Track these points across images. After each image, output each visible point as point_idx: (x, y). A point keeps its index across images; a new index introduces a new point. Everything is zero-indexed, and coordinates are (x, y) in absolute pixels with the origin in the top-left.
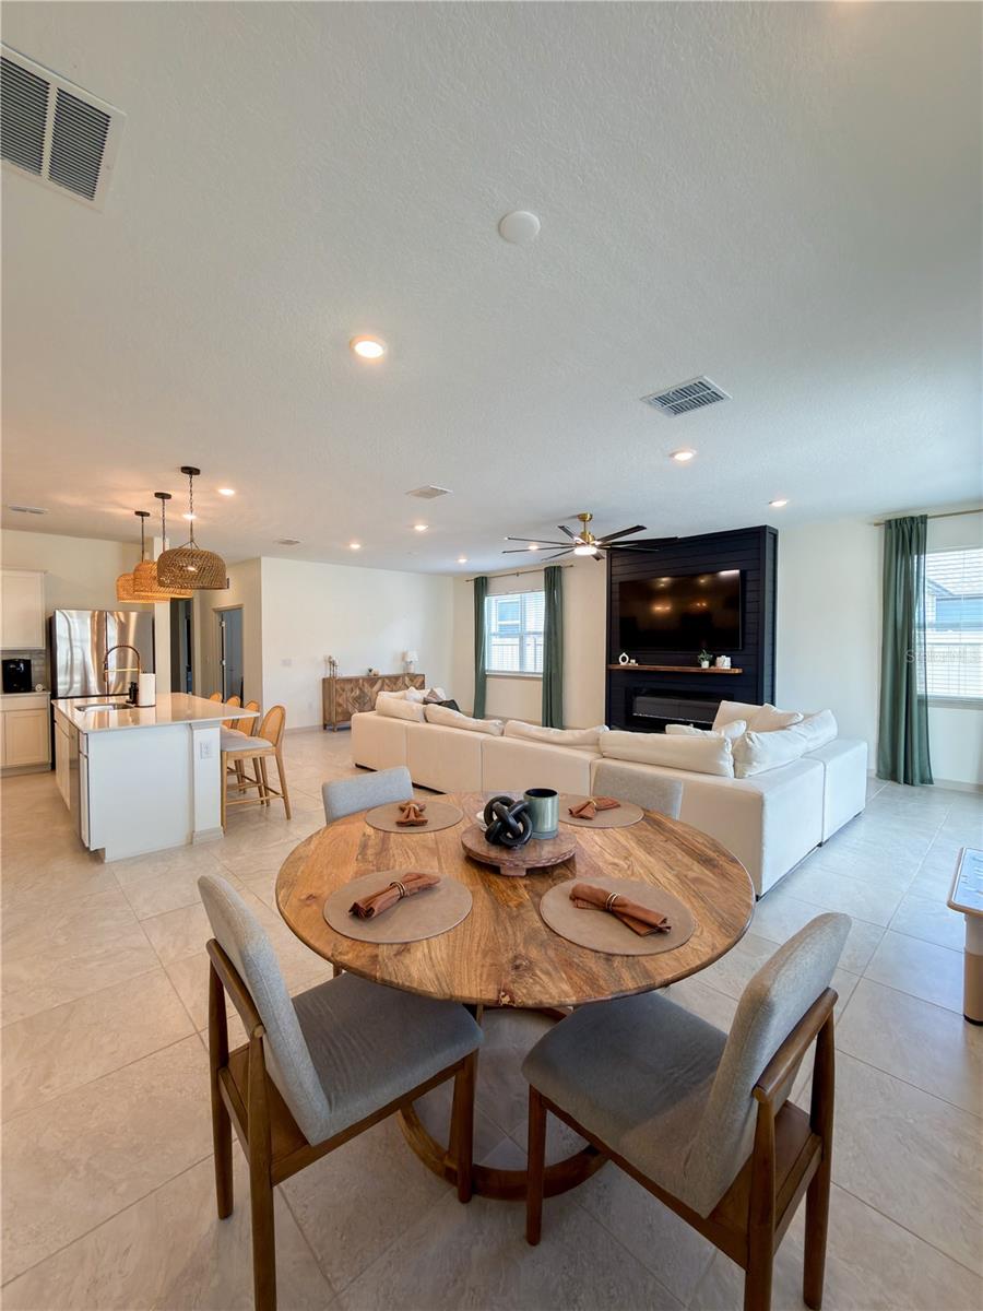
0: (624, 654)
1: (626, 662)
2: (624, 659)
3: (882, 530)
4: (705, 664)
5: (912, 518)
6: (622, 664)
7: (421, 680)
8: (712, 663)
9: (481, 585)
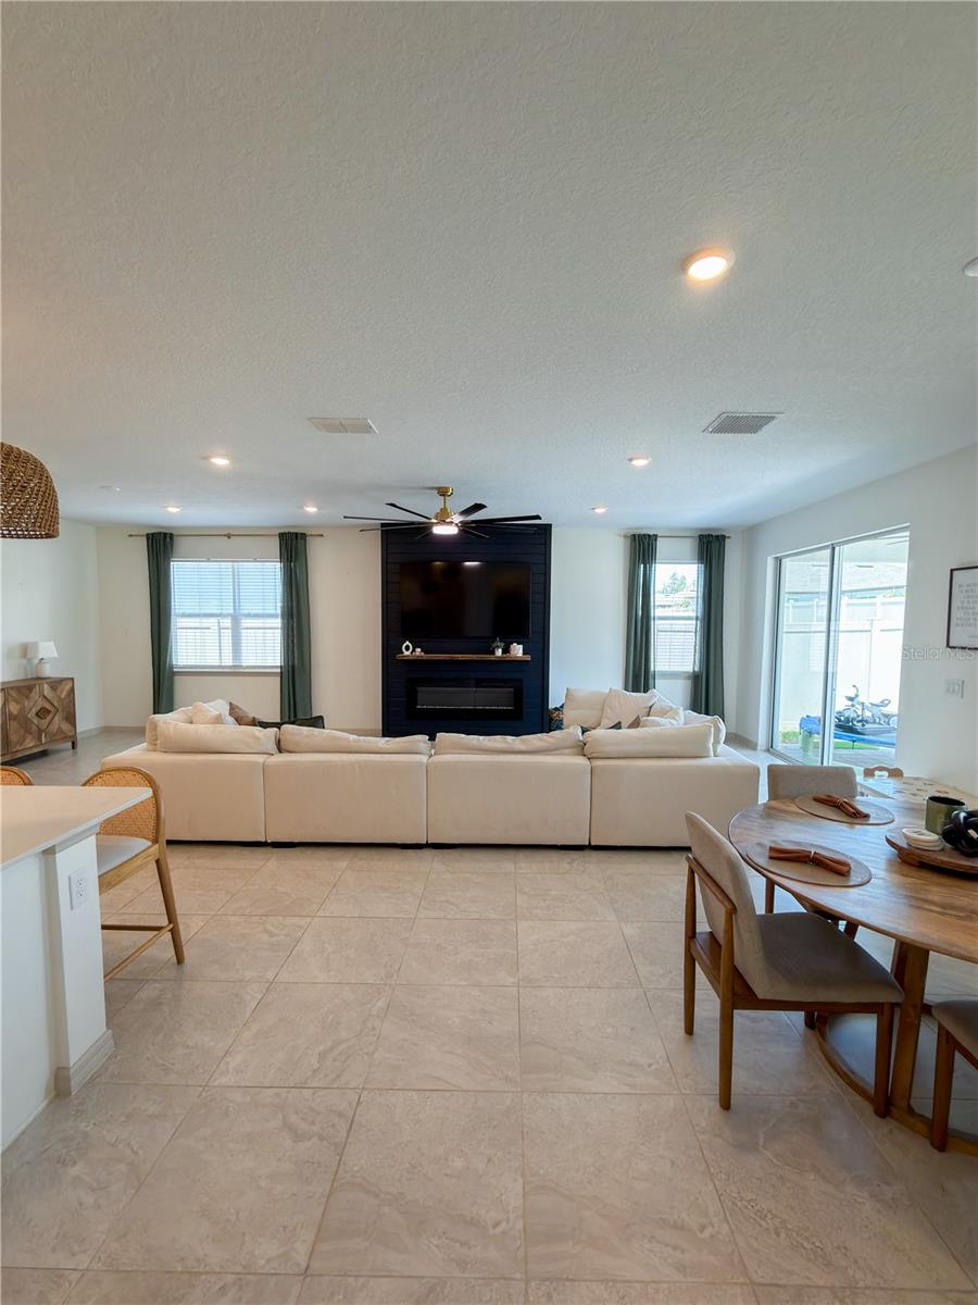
0: (407, 643)
1: (408, 651)
2: (407, 648)
3: (629, 541)
4: (499, 653)
5: (649, 536)
6: (407, 653)
7: (68, 687)
8: (506, 650)
9: (161, 546)
